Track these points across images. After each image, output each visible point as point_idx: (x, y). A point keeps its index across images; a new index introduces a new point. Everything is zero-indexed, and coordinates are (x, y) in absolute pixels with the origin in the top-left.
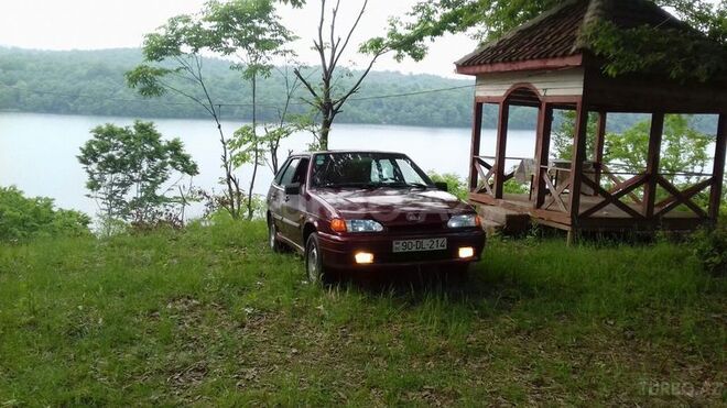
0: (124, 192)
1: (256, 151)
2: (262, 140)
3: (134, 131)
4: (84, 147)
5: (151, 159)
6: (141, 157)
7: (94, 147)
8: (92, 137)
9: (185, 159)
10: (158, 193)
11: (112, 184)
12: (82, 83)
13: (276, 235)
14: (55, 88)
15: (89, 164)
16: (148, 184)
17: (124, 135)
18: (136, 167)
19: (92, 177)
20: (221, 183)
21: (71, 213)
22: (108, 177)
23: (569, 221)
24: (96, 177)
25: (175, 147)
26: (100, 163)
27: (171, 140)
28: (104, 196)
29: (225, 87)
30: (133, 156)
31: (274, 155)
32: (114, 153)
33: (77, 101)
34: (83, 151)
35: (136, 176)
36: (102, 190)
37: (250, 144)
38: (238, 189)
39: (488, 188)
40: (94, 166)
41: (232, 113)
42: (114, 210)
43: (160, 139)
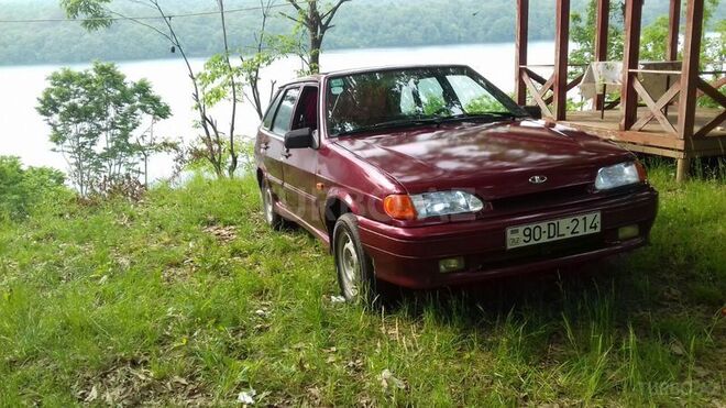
0: (93, 144)
1: (233, 85)
2: (238, 71)
3: (94, 74)
4: (42, 97)
5: (118, 104)
6: (106, 102)
7: (53, 96)
8: (48, 85)
9: (156, 100)
10: (132, 141)
11: (78, 136)
12: (45, 31)
13: (274, 206)
14: (19, 38)
15: (50, 115)
16: (119, 132)
17: (84, 80)
18: (102, 115)
19: (55, 130)
20: (196, 126)
21: (42, 171)
22: (74, 129)
23: (680, 145)
24: (59, 129)
25: (142, 89)
26: (62, 113)
27: (137, 81)
28: (71, 150)
29: (194, 22)
30: (97, 103)
31: (254, 87)
32: (76, 101)
33: (43, 50)
34: (42, 102)
35: (103, 124)
36: (67, 142)
37: (224, 77)
38: (216, 133)
39: (543, 106)
40: (56, 118)
41: (205, 49)
42: (85, 164)
43: (125, 81)
